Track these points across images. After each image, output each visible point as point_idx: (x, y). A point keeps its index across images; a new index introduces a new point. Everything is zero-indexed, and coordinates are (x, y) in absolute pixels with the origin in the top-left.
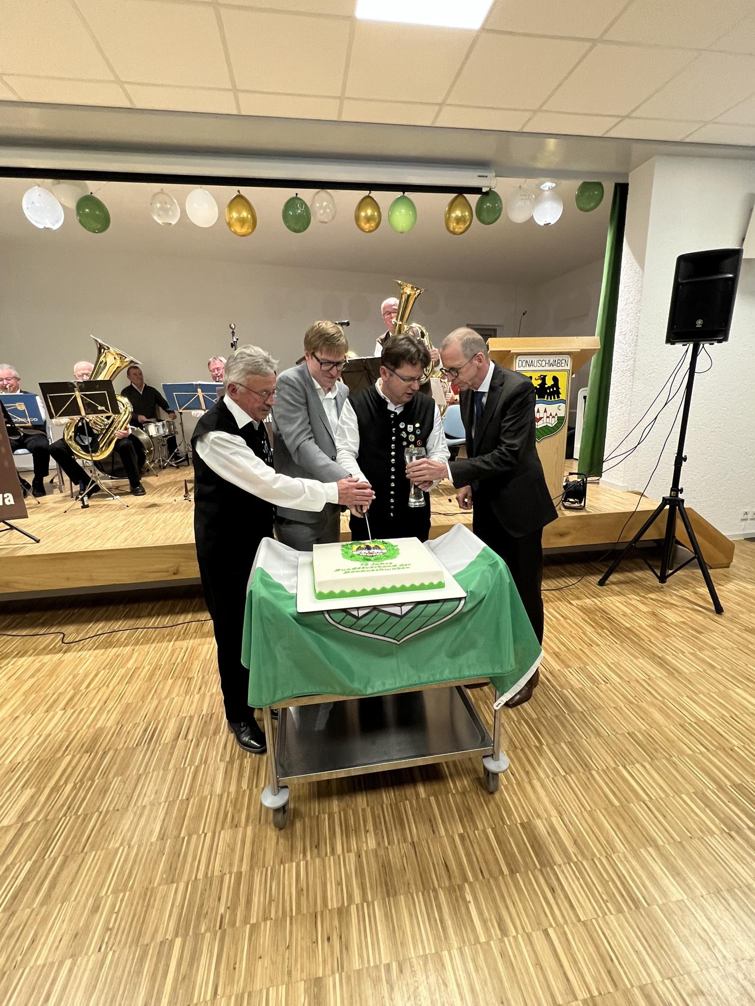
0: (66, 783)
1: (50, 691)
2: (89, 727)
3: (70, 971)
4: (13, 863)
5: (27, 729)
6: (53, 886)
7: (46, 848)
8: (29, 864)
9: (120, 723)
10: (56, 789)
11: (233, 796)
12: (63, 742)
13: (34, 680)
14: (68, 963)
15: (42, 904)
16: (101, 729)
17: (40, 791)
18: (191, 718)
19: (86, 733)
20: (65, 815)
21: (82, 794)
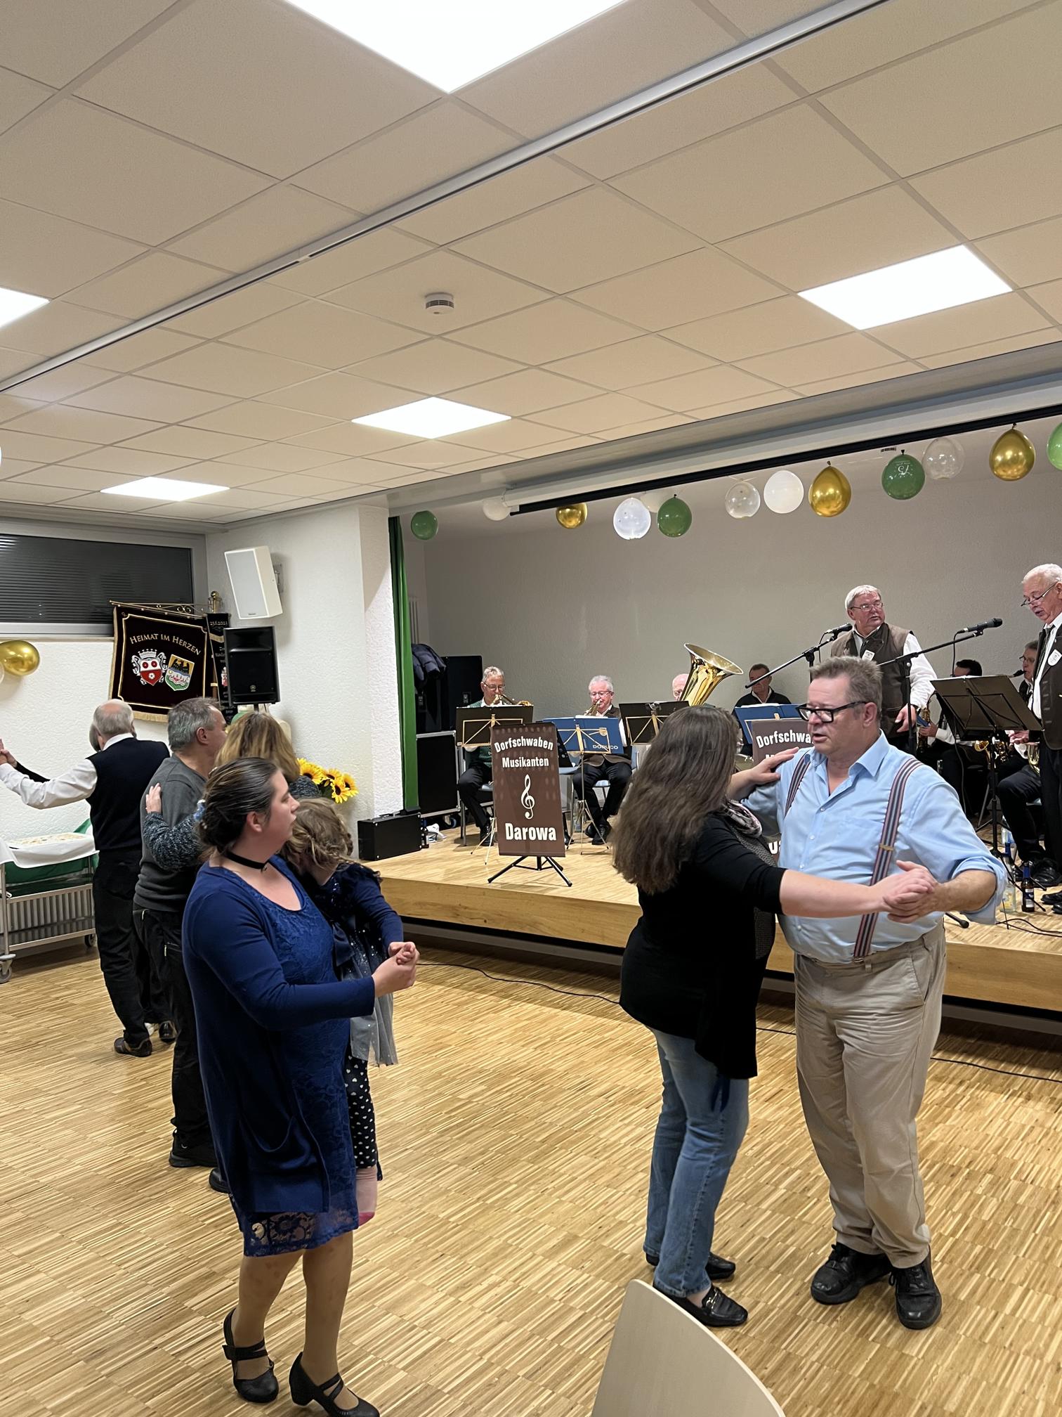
0: (507, 1091)
1: (534, 1034)
2: (544, 1066)
3: (455, 1169)
4: (454, 1116)
5: (503, 1052)
6: (466, 1135)
7: (475, 1117)
8: (462, 1120)
9: (567, 1072)
10: (499, 1092)
11: (608, 1143)
12: (521, 1068)
13: (527, 1022)
14: (455, 1166)
15: (457, 1139)
16: (552, 1070)
17: (489, 1089)
18: (624, 1087)
19: (540, 1068)
20: (495, 1107)
21: (512, 1101)
